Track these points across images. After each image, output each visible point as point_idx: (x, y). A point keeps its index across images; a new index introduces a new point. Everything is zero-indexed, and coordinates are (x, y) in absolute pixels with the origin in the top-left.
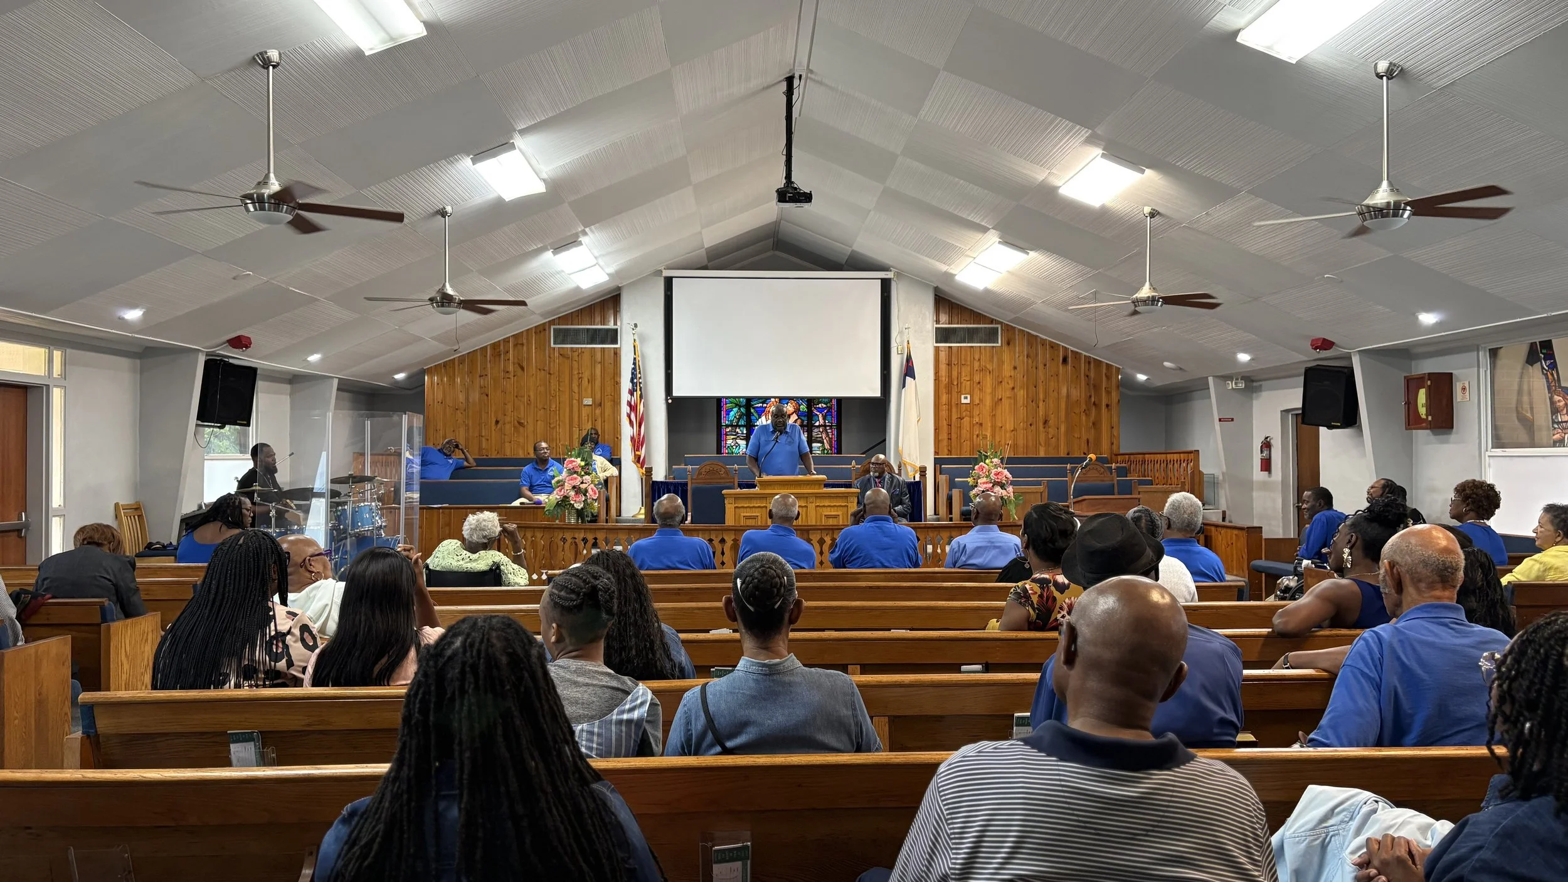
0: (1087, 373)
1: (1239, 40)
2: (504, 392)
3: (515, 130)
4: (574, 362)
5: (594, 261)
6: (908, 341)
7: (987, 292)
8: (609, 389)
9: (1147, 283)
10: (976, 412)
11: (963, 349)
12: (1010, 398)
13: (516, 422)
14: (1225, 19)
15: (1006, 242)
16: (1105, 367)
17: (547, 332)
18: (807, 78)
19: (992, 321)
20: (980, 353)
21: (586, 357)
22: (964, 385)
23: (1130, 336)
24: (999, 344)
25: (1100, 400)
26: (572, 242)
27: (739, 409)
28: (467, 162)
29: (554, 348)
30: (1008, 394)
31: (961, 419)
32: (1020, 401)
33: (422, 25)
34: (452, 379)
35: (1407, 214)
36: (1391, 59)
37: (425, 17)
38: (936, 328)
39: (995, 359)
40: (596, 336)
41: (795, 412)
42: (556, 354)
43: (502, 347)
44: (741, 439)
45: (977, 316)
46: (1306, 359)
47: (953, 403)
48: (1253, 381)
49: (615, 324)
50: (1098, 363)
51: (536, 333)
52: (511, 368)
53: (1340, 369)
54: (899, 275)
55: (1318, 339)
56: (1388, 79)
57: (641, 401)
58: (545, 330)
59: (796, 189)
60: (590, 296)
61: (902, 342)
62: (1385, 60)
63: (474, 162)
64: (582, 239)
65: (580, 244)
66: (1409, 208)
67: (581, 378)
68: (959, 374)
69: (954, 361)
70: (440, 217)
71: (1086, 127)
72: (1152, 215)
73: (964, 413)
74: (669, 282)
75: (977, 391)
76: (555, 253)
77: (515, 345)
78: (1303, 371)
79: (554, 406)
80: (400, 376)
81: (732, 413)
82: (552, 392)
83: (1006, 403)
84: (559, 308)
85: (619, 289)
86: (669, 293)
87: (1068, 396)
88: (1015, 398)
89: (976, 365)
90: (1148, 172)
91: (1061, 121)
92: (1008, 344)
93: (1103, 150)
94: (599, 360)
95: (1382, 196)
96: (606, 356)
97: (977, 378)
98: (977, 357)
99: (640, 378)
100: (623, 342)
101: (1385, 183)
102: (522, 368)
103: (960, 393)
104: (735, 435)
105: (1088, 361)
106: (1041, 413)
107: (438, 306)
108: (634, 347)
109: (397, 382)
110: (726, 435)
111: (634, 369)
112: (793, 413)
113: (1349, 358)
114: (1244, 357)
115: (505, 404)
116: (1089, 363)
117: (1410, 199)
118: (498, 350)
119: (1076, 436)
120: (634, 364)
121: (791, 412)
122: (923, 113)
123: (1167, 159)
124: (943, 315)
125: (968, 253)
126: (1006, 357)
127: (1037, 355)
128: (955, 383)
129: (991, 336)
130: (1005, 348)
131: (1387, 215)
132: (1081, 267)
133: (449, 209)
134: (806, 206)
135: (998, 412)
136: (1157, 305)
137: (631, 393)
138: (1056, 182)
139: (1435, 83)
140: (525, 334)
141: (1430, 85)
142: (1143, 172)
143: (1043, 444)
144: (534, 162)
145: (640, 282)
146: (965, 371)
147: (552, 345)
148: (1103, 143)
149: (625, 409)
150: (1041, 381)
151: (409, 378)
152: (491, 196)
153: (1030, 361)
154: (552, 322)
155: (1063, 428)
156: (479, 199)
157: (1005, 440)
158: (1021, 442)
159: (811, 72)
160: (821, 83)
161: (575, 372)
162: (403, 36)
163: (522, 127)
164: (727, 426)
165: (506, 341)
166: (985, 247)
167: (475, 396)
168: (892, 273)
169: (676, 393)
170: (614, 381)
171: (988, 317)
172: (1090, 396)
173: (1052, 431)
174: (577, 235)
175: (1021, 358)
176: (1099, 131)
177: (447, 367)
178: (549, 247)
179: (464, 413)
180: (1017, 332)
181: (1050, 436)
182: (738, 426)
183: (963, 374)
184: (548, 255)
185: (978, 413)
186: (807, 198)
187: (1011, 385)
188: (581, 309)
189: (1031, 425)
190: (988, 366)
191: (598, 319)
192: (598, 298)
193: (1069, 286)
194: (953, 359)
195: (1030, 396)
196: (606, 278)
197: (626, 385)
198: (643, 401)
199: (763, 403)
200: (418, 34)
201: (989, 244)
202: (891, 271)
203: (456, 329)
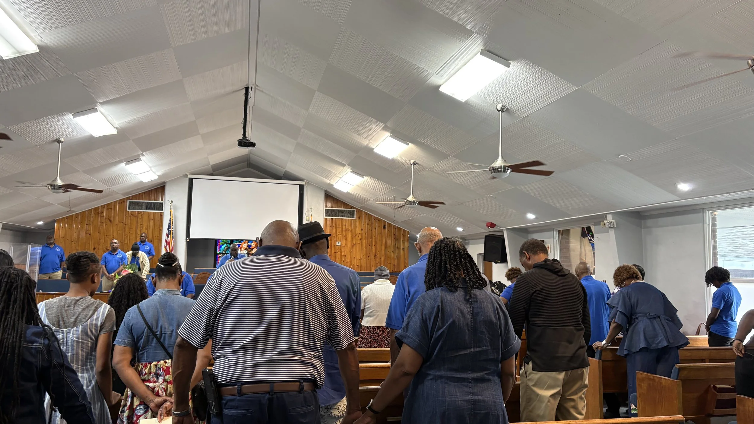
0: (394, 233)
1: (440, 89)
2: (99, 233)
3: (97, 102)
4: (139, 219)
5: (149, 169)
6: (311, 215)
7: (348, 193)
8: (156, 233)
9: (411, 195)
10: (343, 250)
11: (338, 220)
12: (359, 243)
13: (105, 249)
14: (435, 80)
15: (354, 172)
16: (402, 231)
17: (125, 203)
18: (255, 88)
19: (352, 207)
20: (346, 222)
21: (145, 217)
22: (338, 236)
23: (411, 217)
24: (355, 218)
25: (400, 246)
26: (136, 159)
28: (70, 116)
29: (129, 211)
30: (359, 241)
31: (336, 253)
32: (364, 245)
33: (36, 47)
34: (71, 225)
35: (509, 171)
36: (503, 103)
37: (39, 42)
38: (326, 209)
39: (353, 225)
40: (150, 206)
41: (256, 247)
42: (130, 215)
43: (100, 210)
45: (345, 205)
46: (485, 231)
47: (333, 245)
48: (466, 240)
49: (162, 200)
50: (399, 229)
51: (119, 203)
52: (104, 221)
53: (499, 236)
54: (308, 183)
55: (489, 223)
56: (502, 112)
57: (172, 240)
58: (124, 202)
59: (248, 140)
60: (149, 186)
61: (309, 215)
62: (500, 103)
63: (74, 117)
64: (142, 158)
65: (140, 160)
66: (509, 169)
67: (142, 227)
68: (336, 231)
69: (334, 225)
70: (56, 143)
71: (382, 123)
72: (414, 164)
73: (338, 250)
74: (191, 181)
75: (344, 240)
76: (126, 164)
77: (107, 209)
78: (484, 237)
79: (126, 241)
80: (41, 223)
81: (223, 247)
82: (126, 234)
83: (357, 246)
84: (132, 191)
85: (165, 183)
86: (191, 186)
87: (386, 244)
88: (361, 244)
89: (344, 227)
90: (410, 145)
91: (371, 119)
92: (359, 218)
93: (391, 133)
94: (152, 218)
95: (499, 163)
96: (156, 217)
97: (344, 234)
98: (344, 224)
99: (173, 228)
100: (165, 210)
101: (500, 157)
102: (110, 221)
103: (336, 240)
105: (395, 228)
106: (373, 251)
107: (52, 189)
108: (171, 212)
109: (39, 226)
110: (219, 258)
111: (170, 223)
112: (254, 248)
113: (502, 231)
114: (460, 229)
115: (100, 239)
116: (395, 229)
117: (509, 165)
118: (98, 211)
119: (389, 262)
120: (170, 221)
121: (253, 247)
122: (310, 109)
123: (418, 140)
124: (329, 203)
125: (338, 175)
126: (358, 224)
127: (372, 223)
128: (334, 236)
129: (351, 214)
130: (357, 220)
131: (501, 171)
132: (387, 185)
133: (62, 139)
134: (253, 148)
135: (354, 250)
136: (415, 205)
137: (167, 235)
138: (373, 147)
139: (521, 115)
140: (113, 203)
141: (519, 116)
142: (408, 144)
143: (374, 266)
144: (109, 118)
145: (176, 180)
146: (339, 230)
147: (128, 210)
148: (391, 131)
149: (164, 244)
150: (373, 236)
151: (45, 224)
152: (87, 134)
153: (369, 227)
154: (128, 198)
155: (383, 259)
156: (79, 135)
157: (357, 264)
158: (364, 265)
159: (257, 86)
160: (262, 91)
161: (139, 224)
162: (25, 51)
163: (102, 101)
164: (220, 253)
165: (103, 207)
166: (346, 173)
167: (83, 234)
168: (305, 182)
169: (192, 236)
170: (160, 229)
171: (350, 206)
172: (396, 244)
173: (378, 260)
174: (139, 156)
175: (365, 225)
176: (388, 124)
177: (68, 219)
178: (123, 161)
179: (76, 243)
180: (363, 213)
181: (377, 263)
183: (338, 232)
184: (123, 164)
185: (344, 250)
186: (253, 145)
187: (360, 238)
188: (144, 192)
189: (368, 257)
190: (349, 228)
191: (153, 197)
192: (153, 187)
193: (383, 193)
194: (333, 224)
195: (369, 243)
196: (157, 177)
197: (165, 231)
198: (173, 240)
199: (239, 242)
200: (34, 51)
201: (347, 172)
202: (304, 181)
203: (70, 200)
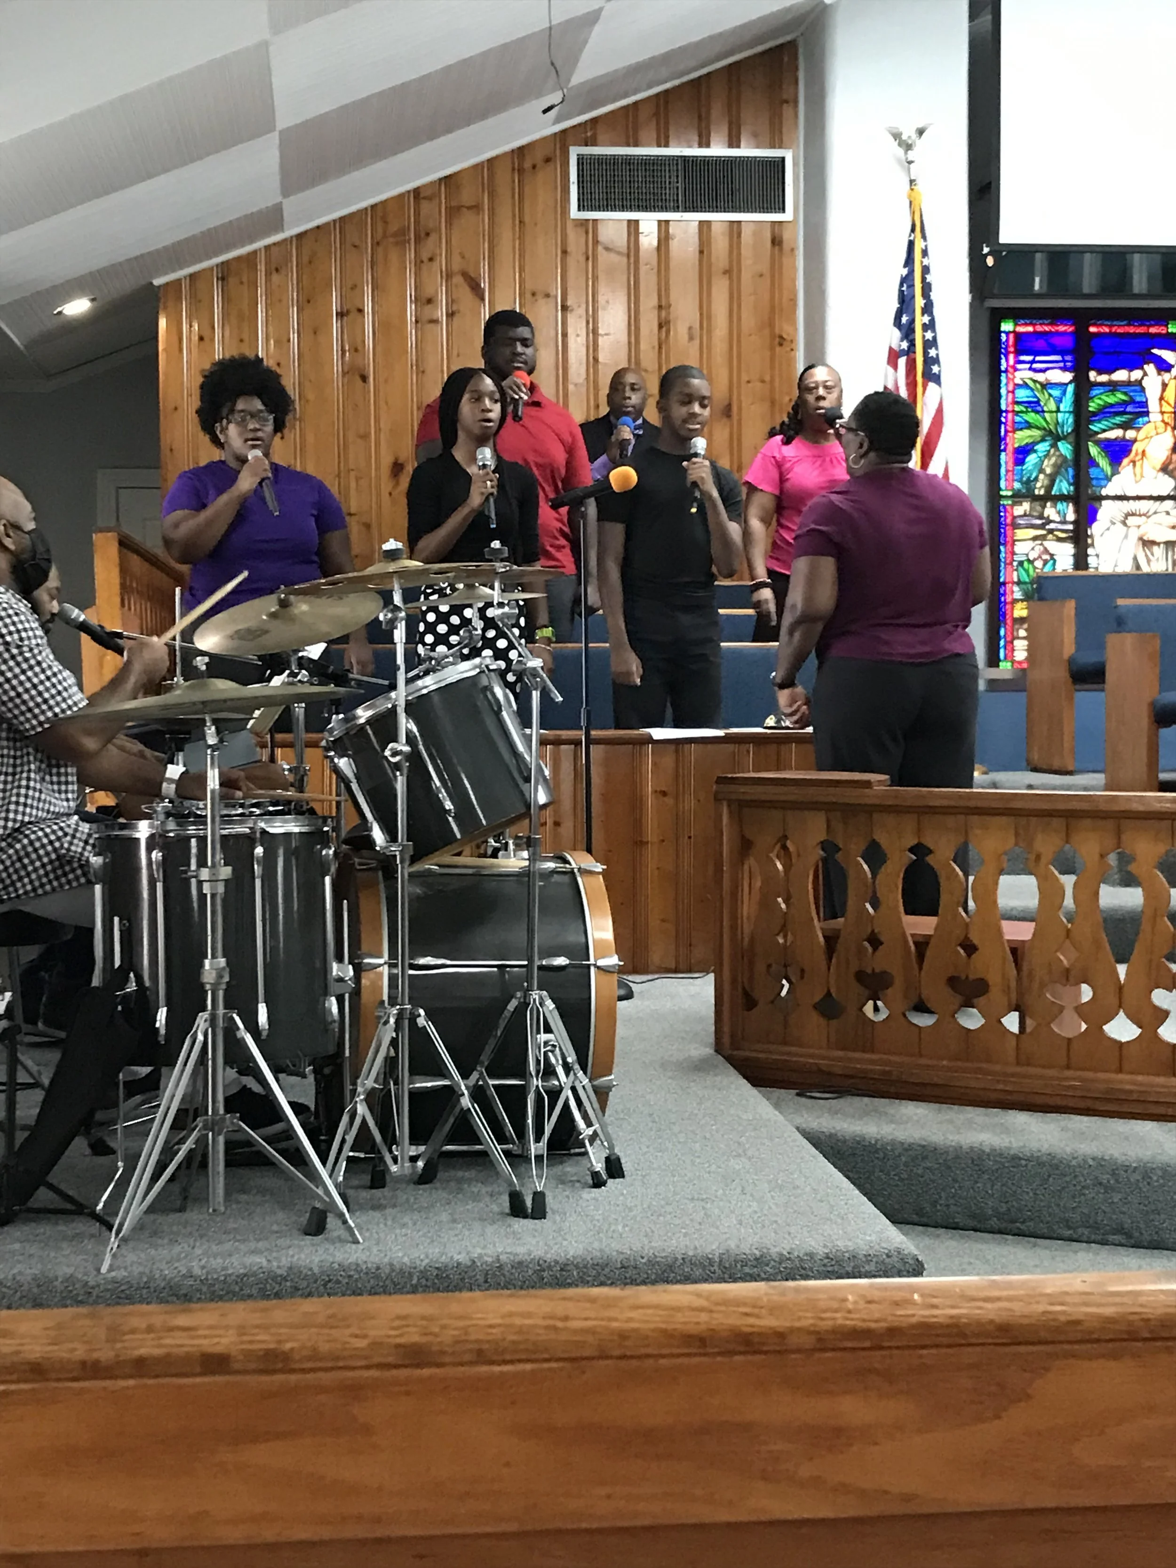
2: (418, 366)
4: (644, 271)
17: (555, 168)
27: (1054, 445)
29: (580, 224)
42: (588, 244)
43: (409, 219)
44: (1060, 540)
51: (513, 172)
52: (439, 287)
58: (547, 161)
77: (453, 212)
80: (76, 308)
94: (722, 264)
96: (747, 252)
102: (473, 290)
104: (1042, 527)
110: (1015, 526)
118: (397, 227)
140: (481, 173)
147: (574, 213)
161: (648, 303)
164: (1018, 497)
165: (423, 195)
170: (773, 336)
182: (1048, 497)
188: (666, 93)
191: (719, 126)
203: (550, 28)
